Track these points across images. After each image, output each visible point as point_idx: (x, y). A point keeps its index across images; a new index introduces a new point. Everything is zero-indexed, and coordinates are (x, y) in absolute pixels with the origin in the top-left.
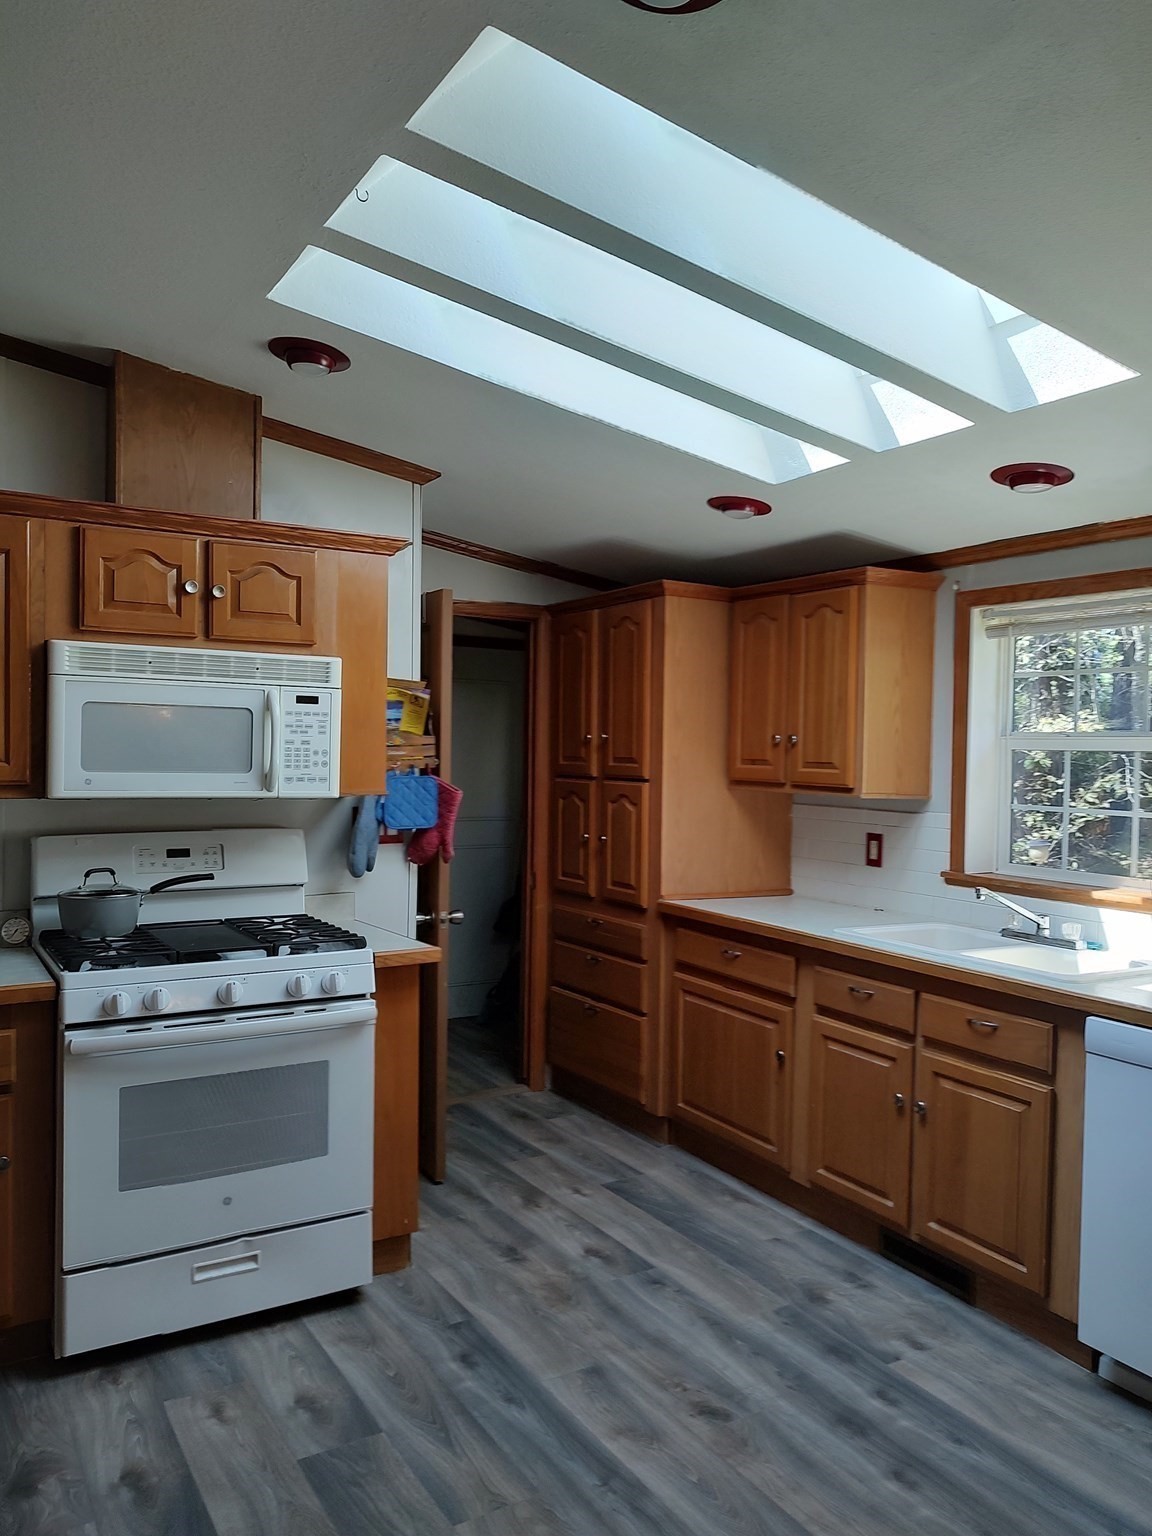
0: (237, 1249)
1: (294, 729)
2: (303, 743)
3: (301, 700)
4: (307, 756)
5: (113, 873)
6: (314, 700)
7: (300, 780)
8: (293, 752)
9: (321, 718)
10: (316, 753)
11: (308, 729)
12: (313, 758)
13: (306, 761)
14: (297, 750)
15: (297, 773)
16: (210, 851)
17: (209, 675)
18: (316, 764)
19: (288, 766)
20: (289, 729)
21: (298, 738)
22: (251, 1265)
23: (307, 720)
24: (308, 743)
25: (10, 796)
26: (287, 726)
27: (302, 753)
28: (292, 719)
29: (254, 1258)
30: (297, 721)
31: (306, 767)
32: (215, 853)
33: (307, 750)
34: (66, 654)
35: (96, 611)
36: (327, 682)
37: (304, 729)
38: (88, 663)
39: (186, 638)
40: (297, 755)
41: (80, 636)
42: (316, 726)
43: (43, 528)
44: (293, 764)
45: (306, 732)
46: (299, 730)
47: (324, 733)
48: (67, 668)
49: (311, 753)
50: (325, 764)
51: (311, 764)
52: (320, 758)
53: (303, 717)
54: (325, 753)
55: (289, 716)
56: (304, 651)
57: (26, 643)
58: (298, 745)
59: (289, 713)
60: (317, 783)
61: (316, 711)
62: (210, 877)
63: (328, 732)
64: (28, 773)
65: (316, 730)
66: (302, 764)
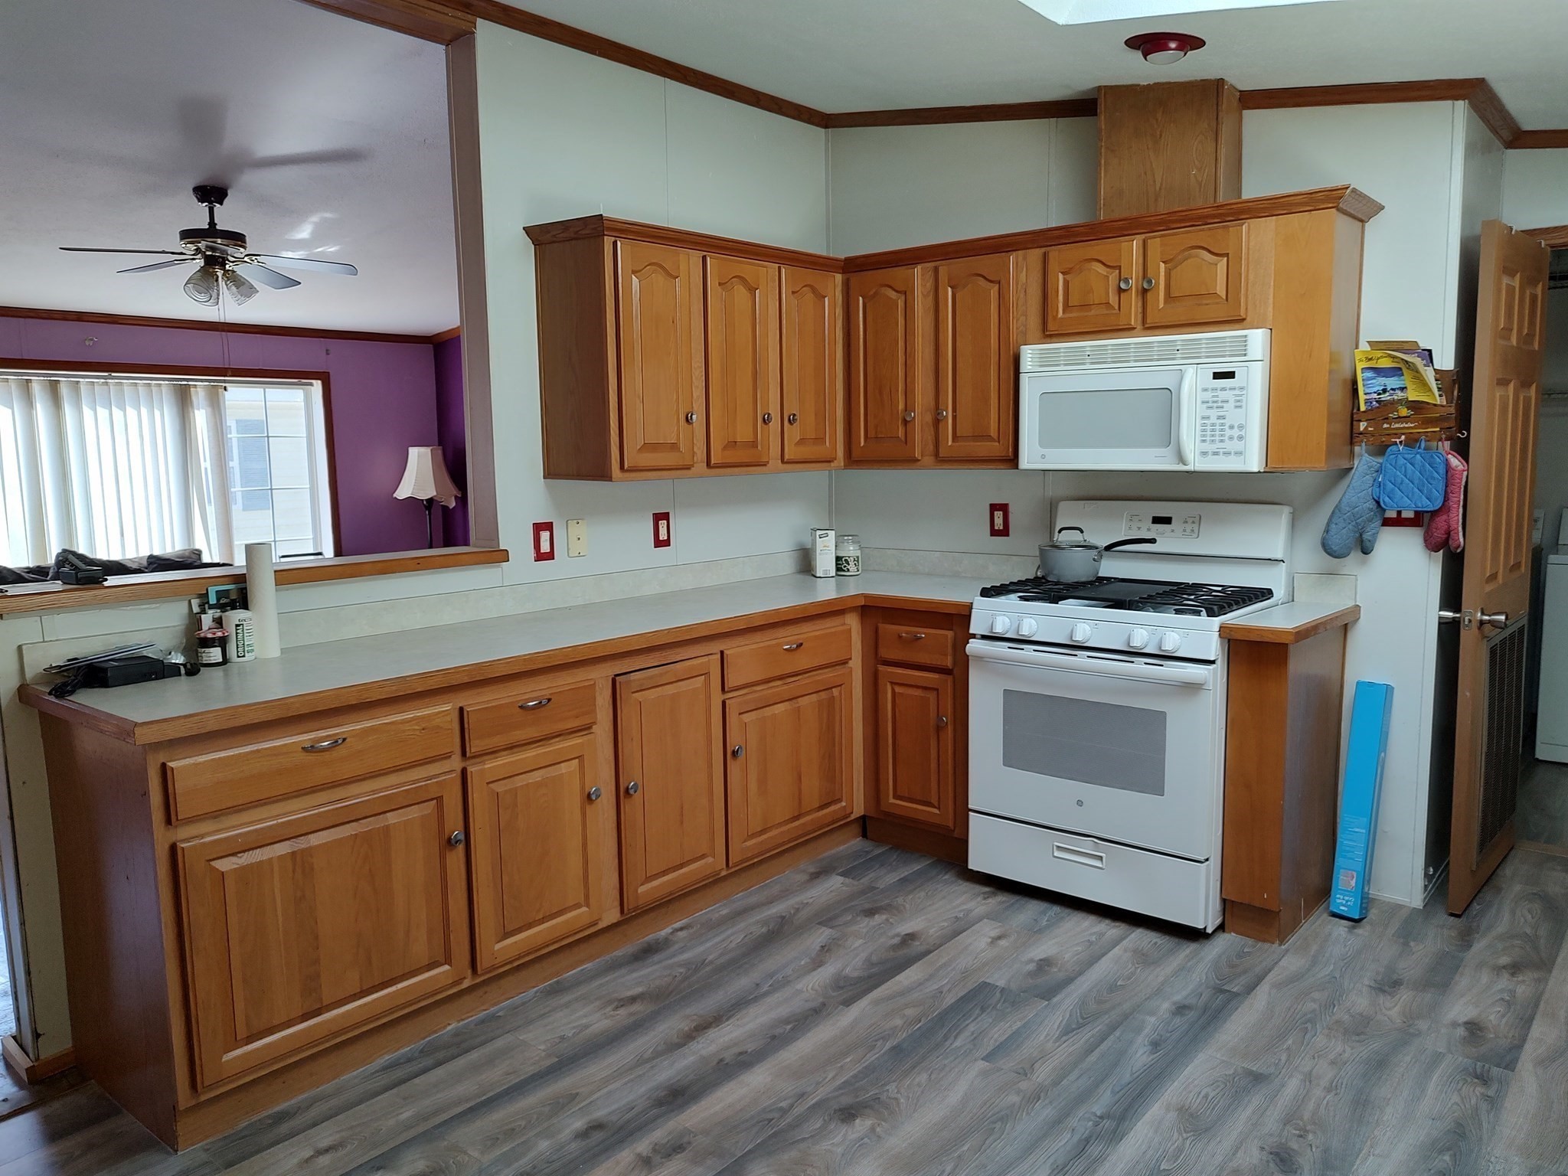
0: (1086, 845)
1: (1210, 405)
2: (1219, 418)
3: (1218, 376)
4: (1222, 430)
5: (1082, 532)
6: (1230, 375)
7: (1216, 454)
8: (1209, 428)
9: (1237, 392)
10: (1232, 427)
11: (1225, 405)
12: (1228, 433)
13: (1222, 435)
14: (1213, 425)
15: (1214, 447)
16: (1190, 520)
17: (1136, 361)
18: (1231, 438)
19: (1204, 441)
20: (1205, 405)
21: (1213, 414)
22: (1098, 863)
23: (1222, 395)
24: (1224, 418)
25: (1002, 467)
26: (1203, 402)
27: (1218, 427)
28: (1208, 396)
29: (1101, 858)
30: (1213, 396)
31: (1222, 441)
32: (1193, 522)
33: (1222, 425)
34: (1030, 355)
35: (1055, 317)
36: (1245, 355)
37: (1220, 404)
38: (1045, 362)
39: (1126, 330)
40: (1213, 430)
41: (1049, 340)
42: (1232, 400)
43: (1025, 258)
44: (1208, 438)
45: (1222, 407)
46: (1215, 405)
47: (1240, 407)
48: (1030, 367)
49: (1226, 427)
50: (1240, 438)
51: (1226, 438)
52: (1236, 433)
53: (1219, 393)
54: (1241, 427)
55: (1205, 393)
56: (1237, 326)
57: (1010, 350)
58: (1213, 420)
59: (1206, 390)
60: (1232, 456)
61: (1233, 386)
62: (1153, 541)
63: (1244, 406)
64: (1011, 450)
65: (1232, 404)
66: (1217, 438)
